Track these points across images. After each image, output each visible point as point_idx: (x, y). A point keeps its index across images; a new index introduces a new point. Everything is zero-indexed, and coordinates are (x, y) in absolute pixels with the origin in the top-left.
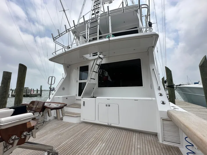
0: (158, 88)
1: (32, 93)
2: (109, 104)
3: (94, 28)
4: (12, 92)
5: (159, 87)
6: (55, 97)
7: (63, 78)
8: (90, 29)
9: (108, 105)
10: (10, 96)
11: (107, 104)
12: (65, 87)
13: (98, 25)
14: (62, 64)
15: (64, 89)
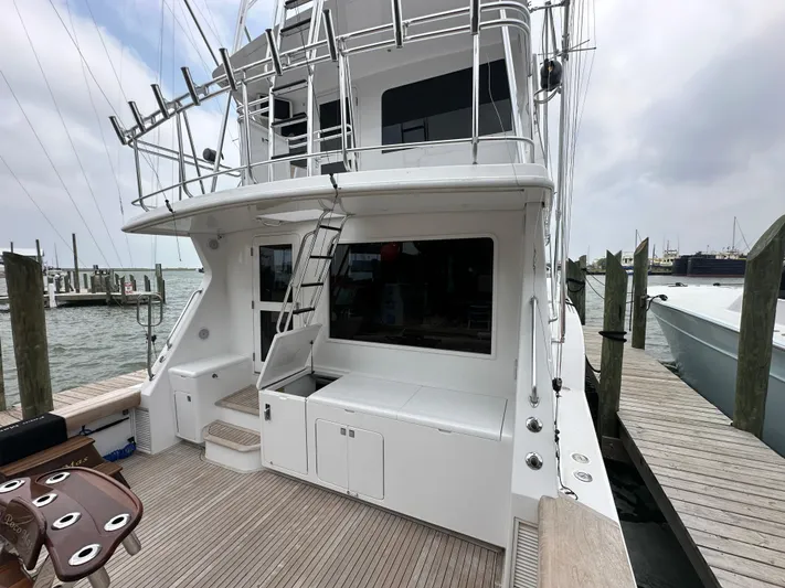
0: (531, 392)
1: (129, 291)
2: (352, 429)
3: (293, 88)
4: (58, 286)
5: (535, 390)
6: (172, 369)
7: (201, 292)
8: (276, 93)
9: (348, 433)
10: (53, 304)
11: (345, 427)
12: (209, 328)
13: (310, 79)
14: (188, 235)
15: (204, 334)
